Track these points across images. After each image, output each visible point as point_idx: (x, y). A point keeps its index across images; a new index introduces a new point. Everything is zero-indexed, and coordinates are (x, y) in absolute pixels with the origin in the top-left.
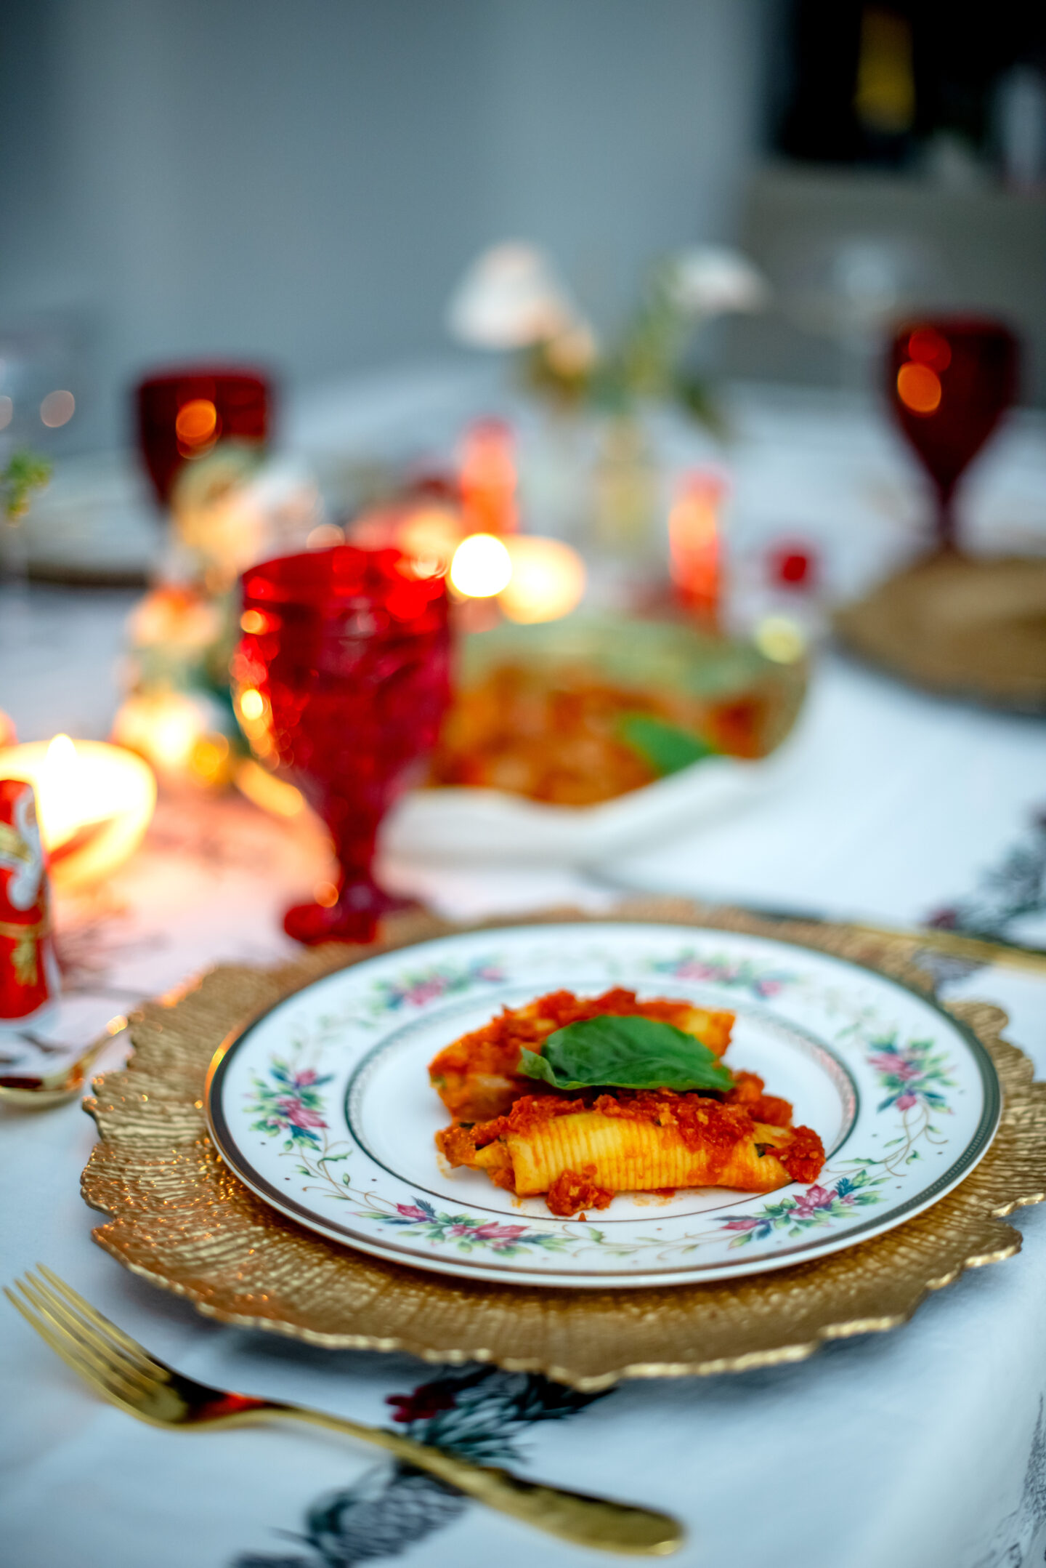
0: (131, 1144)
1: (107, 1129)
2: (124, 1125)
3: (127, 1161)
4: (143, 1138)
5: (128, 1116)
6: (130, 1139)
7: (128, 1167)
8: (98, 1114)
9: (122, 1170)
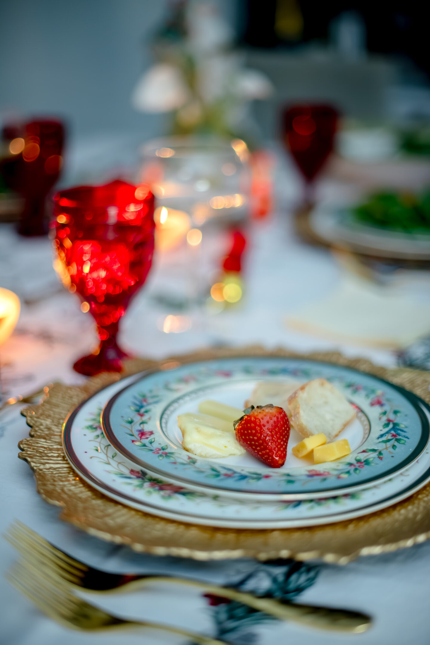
0: (50, 472)
1: (36, 467)
2: (44, 464)
3: (54, 481)
4: (55, 469)
5: (44, 459)
6: (48, 470)
7: (56, 483)
8: (29, 459)
9: (54, 485)
